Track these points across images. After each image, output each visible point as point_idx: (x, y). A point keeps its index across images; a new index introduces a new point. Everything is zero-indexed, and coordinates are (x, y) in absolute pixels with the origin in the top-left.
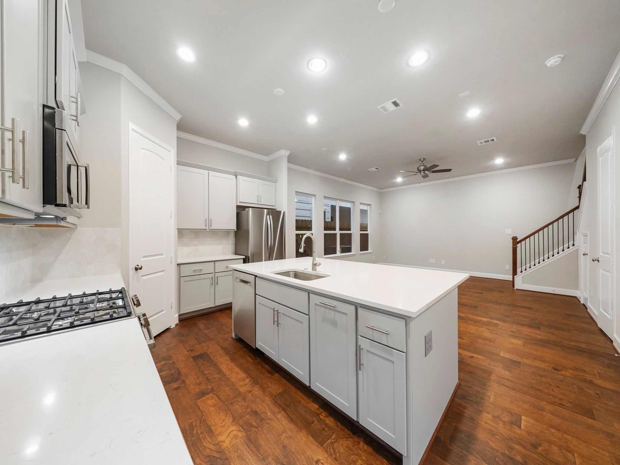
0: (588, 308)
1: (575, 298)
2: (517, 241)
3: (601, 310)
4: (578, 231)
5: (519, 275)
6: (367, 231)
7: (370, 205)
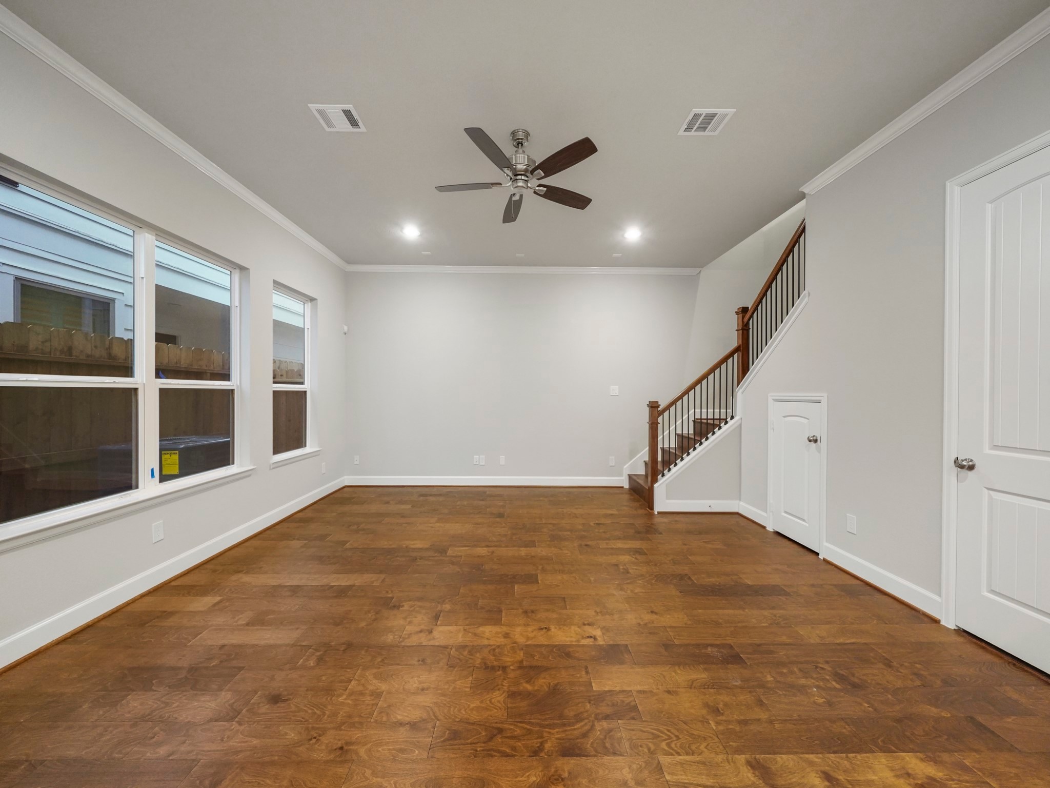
1: (739, 516)
2: (658, 409)
6: (302, 383)
7: (312, 300)
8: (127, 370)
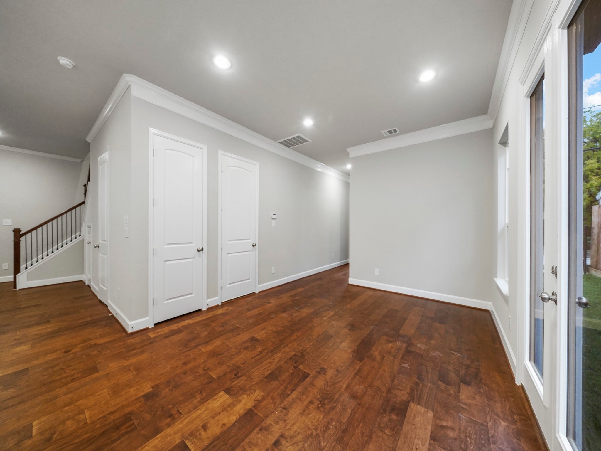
0: (91, 286)
1: (82, 282)
2: (20, 233)
3: (101, 285)
4: (83, 223)
5: (23, 272)
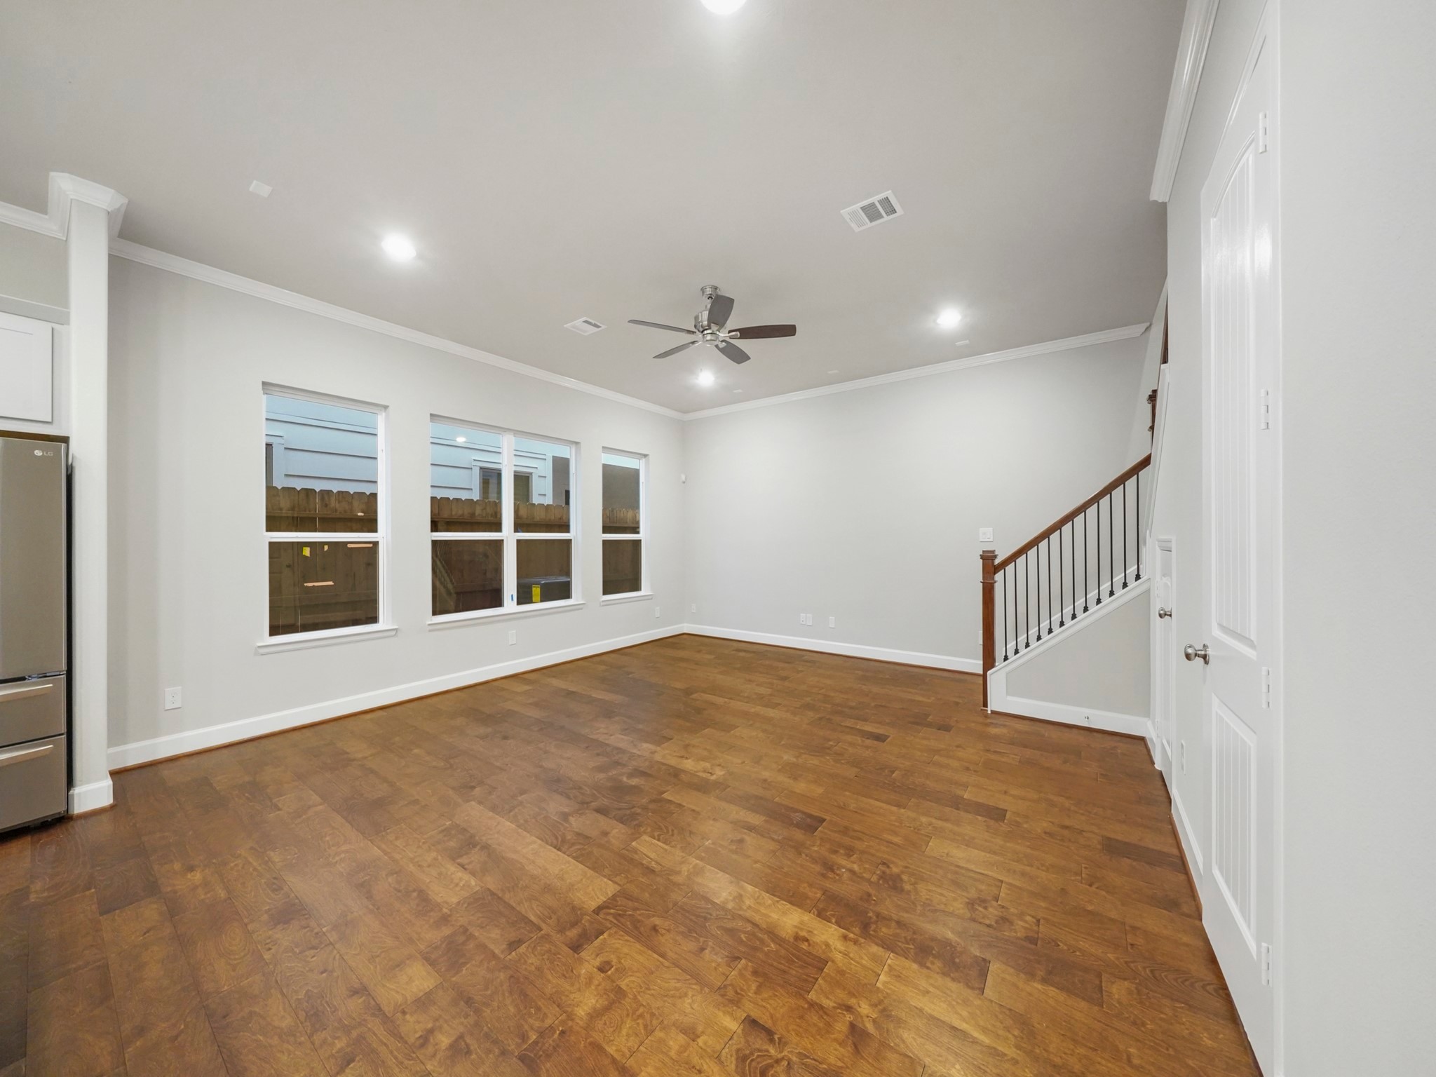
1: (1143, 745)
2: (993, 563)
4: (1148, 532)
5: (1001, 666)
6: (636, 532)
7: (645, 456)
8: (497, 527)
